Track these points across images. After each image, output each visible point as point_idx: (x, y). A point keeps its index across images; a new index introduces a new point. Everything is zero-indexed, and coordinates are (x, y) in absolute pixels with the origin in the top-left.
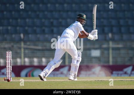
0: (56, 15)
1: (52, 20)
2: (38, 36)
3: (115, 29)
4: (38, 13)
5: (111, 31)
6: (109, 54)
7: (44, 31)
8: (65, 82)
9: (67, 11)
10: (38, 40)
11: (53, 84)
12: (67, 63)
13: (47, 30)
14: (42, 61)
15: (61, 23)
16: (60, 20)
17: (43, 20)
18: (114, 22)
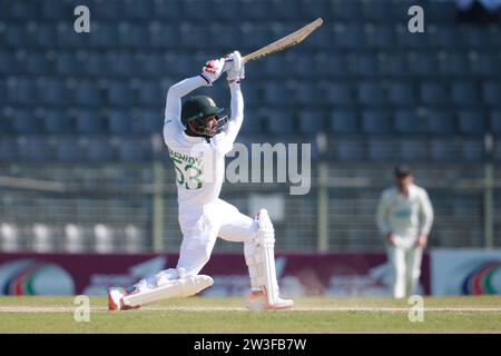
0: (120, 63)
1: (103, 84)
2: (53, 141)
3: (339, 120)
4: (50, 55)
5: (327, 127)
6: (316, 212)
7: (73, 122)
8: (149, 317)
9: (162, 50)
10: (52, 158)
11: (106, 324)
12: (159, 246)
13: (84, 119)
14: (64, 235)
15: (136, 93)
16: (135, 84)
17: (71, 84)
18: (335, 93)
